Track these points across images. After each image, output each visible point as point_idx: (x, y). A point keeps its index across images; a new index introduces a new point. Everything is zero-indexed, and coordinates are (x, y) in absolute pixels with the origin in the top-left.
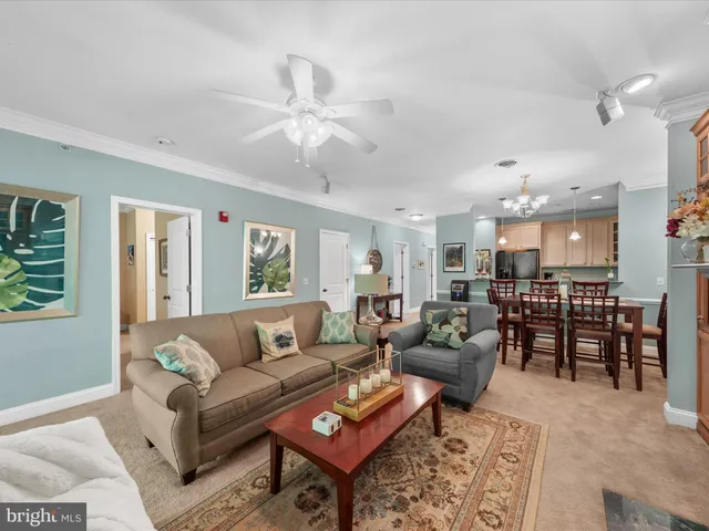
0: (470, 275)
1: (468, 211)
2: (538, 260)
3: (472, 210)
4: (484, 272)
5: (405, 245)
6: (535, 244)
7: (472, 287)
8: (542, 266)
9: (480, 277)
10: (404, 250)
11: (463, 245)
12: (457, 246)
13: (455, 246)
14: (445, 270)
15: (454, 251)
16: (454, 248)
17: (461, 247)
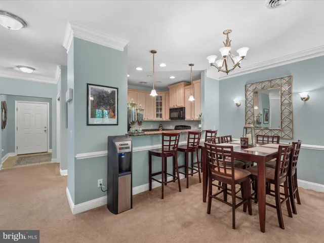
1: (121, 49)
3: (125, 48)
11: (116, 90)
12: (109, 90)
13: (106, 89)
14: (90, 123)
15: (103, 96)
16: (106, 93)
17: (113, 93)
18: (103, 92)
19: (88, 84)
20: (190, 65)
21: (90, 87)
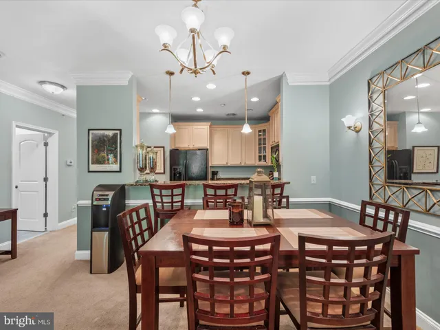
0: (129, 176)
1: (125, 83)
2: (207, 160)
3: (130, 81)
4: (148, 171)
5: (50, 134)
6: (205, 145)
7: (131, 192)
8: (210, 165)
9: (144, 177)
10: (50, 141)
11: (118, 132)
12: (111, 133)
13: (107, 133)
14: (90, 170)
15: (104, 140)
16: (107, 136)
17: (115, 135)
18: (104, 136)
19: (89, 130)
20: (243, 73)
21: (91, 132)
